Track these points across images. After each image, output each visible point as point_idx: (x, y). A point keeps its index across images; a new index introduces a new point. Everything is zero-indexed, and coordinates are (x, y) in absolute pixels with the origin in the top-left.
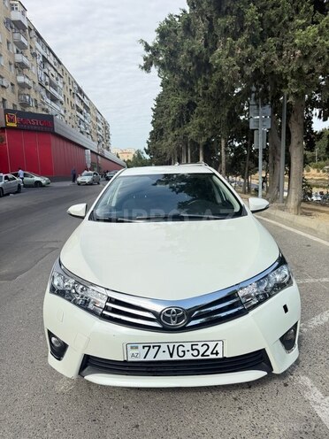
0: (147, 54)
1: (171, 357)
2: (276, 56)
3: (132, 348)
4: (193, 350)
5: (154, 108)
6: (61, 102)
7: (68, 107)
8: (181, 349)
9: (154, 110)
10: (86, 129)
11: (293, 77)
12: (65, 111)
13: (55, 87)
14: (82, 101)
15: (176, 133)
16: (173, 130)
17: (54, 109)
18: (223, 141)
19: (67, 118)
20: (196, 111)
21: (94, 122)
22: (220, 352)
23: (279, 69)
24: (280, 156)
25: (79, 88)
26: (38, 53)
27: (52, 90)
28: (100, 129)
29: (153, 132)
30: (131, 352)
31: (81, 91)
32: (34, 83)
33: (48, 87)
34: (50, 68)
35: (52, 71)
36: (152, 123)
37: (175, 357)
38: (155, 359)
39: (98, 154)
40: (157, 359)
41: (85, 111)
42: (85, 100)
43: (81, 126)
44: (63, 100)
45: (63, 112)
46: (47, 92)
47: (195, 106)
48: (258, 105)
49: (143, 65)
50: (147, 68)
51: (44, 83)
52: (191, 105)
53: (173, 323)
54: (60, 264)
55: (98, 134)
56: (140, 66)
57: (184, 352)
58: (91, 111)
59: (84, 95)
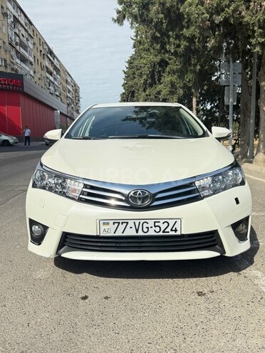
0: (120, 8)
1: (137, 232)
2: (244, 7)
3: (104, 224)
4: (155, 226)
5: (126, 70)
6: (31, 63)
7: (38, 69)
8: (145, 225)
9: (125, 73)
10: (55, 91)
11: (259, 28)
12: (35, 72)
13: (25, 48)
14: (52, 63)
15: (147, 92)
16: (145, 91)
17: (24, 69)
18: (194, 100)
19: (36, 79)
20: (168, 69)
21: (64, 84)
22: (178, 229)
23: (245, 19)
24: (250, 112)
25: (49, 49)
26: (9, 13)
27: (22, 50)
28: (69, 91)
29: (124, 94)
30: (103, 227)
31: (51, 52)
32: (4, 43)
33: (18, 47)
34: (21, 28)
35: (23, 32)
36: (123, 86)
37: (141, 233)
38: (124, 234)
39: (67, 116)
40: (125, 234)
41: (55, 73)
42: (55, 62)
43: (51, 87)
44: (32, 60)
45: (32, 73)
46: (17, 52)
47: (167, 64)
48: (229, 62)
49: (116, 18)
50: (120, 20)
51: (14, 43)
52: (163, 64)
53: (139, 203)
54: (42, 165)
55: (67, 97)
56: (113, 19)
57: (148, 228)
58: (61, 73)
59: (54, 57)
